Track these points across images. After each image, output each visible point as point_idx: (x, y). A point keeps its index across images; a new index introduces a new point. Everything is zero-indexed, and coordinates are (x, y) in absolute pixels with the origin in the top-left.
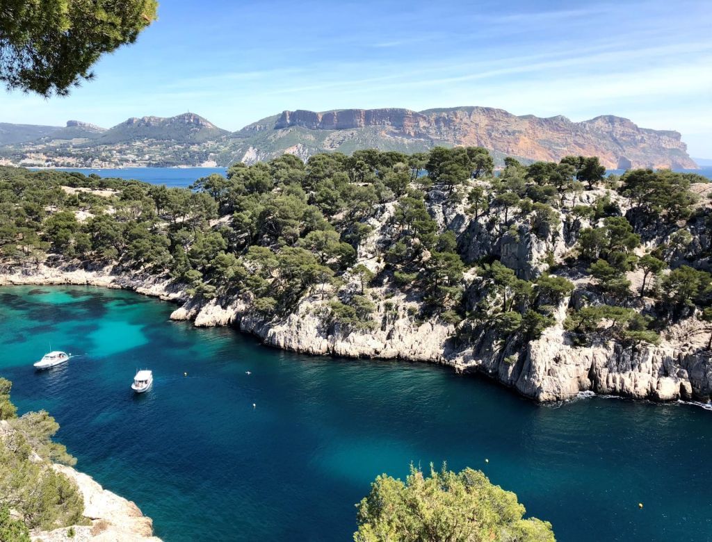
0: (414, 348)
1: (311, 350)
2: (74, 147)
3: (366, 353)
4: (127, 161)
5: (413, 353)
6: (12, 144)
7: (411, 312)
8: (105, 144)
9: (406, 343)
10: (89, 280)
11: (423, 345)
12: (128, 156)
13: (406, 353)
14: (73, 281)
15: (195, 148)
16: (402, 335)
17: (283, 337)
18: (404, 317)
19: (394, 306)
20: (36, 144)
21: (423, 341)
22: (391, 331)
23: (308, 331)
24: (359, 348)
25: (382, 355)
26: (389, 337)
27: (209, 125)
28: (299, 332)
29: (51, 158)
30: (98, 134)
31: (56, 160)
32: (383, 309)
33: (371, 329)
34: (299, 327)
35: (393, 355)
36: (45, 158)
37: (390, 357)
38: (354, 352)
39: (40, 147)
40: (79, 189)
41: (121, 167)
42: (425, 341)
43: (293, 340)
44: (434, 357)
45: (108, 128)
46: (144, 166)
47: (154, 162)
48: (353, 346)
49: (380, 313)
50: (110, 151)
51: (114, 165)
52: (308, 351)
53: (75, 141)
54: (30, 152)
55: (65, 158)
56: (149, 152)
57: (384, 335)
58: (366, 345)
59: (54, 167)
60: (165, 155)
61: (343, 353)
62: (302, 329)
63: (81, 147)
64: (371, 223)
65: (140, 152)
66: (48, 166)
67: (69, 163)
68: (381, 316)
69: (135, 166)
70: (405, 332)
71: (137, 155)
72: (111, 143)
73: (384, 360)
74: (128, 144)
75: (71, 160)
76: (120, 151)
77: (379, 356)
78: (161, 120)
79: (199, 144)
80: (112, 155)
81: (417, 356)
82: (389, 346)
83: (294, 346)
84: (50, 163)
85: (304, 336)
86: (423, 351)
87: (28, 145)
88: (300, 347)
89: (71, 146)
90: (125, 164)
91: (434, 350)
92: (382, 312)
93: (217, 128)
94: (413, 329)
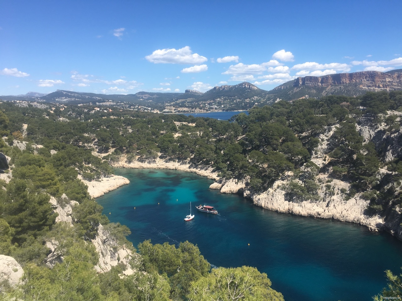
0: (343, 213)
1: (279, 209)
2: (188, 103)
3: (311, 213)
4: (212, 108)
5: (342, 216)
6: (160, 103)
7: (343, 191)
8: (202, 100)
9: (338, 210)
10: (176, 167)
11: (349, 212)
12: (213, 106)
13: (338, 216)
14: (169, 168)
15: (247, 100)
16: (335, 205)
17: (264, 201)
18: (338, 194)
19: (332, 187)
20: (171, 102)
21: (349, 210)
22: (329, 202)
23: (278, 199)
24: (308, 211)
25: (321, 216)
26: (327, 206)
27: (255, 87)
28: (273, 199)
29: (176, 109)
30: (200, 95)
31: (179, 109)
32: (324, 189)
33: (316, 200)
34: (273, 196)
35: (329, 217)
36: (174, 108)
37: (327, 218)
38: (304, 212)
39: (172, 104)
40: (182, 123)
41: (209, 112)
42: (351, 209)
43: (269, 203)
44: (356, 220)
45: (204, 93)
46: (221, 111)
47: (226, 109)
48: (304, 210)
49: (323, 191)
50: (205, 104)
51: (205, 111)
52: (277, 210)
53: (189, 100)
54: (168, 106)
55: (183, 108)
56: (223, 104)
57: (325, 204)
58: (312, 209)
59: (177, 113)
60: (232, 105)
61: (297, 213)
62: (275, 197)
63: (191, 102)
64: (321, 138)
65: (219, 104)
66: (175, 112)
67: (184, 111)
68: (323, 192)
69: (216, 111)
70: (338, 203)
71: (217, 106)
72: (205, 100)
73: (323, 219)
74: (214, 100)
75: (186, 109)
76: (209, 104)
77: (320, 217)
78: (231, 87)
79: (249, 98)
80: (205, 106)
81: (344, 218)
82: (327, 211)
83: (270, 206)
84: (176, 111)
85: (275, 201)
86: (349, 215)
87: (167, 103)
88: (273, 208)
89: (186, 102)
90: (211, 110)
91: (356, 215)
92: (324, 190)
93: (259, 89)
94: (343, 202)
